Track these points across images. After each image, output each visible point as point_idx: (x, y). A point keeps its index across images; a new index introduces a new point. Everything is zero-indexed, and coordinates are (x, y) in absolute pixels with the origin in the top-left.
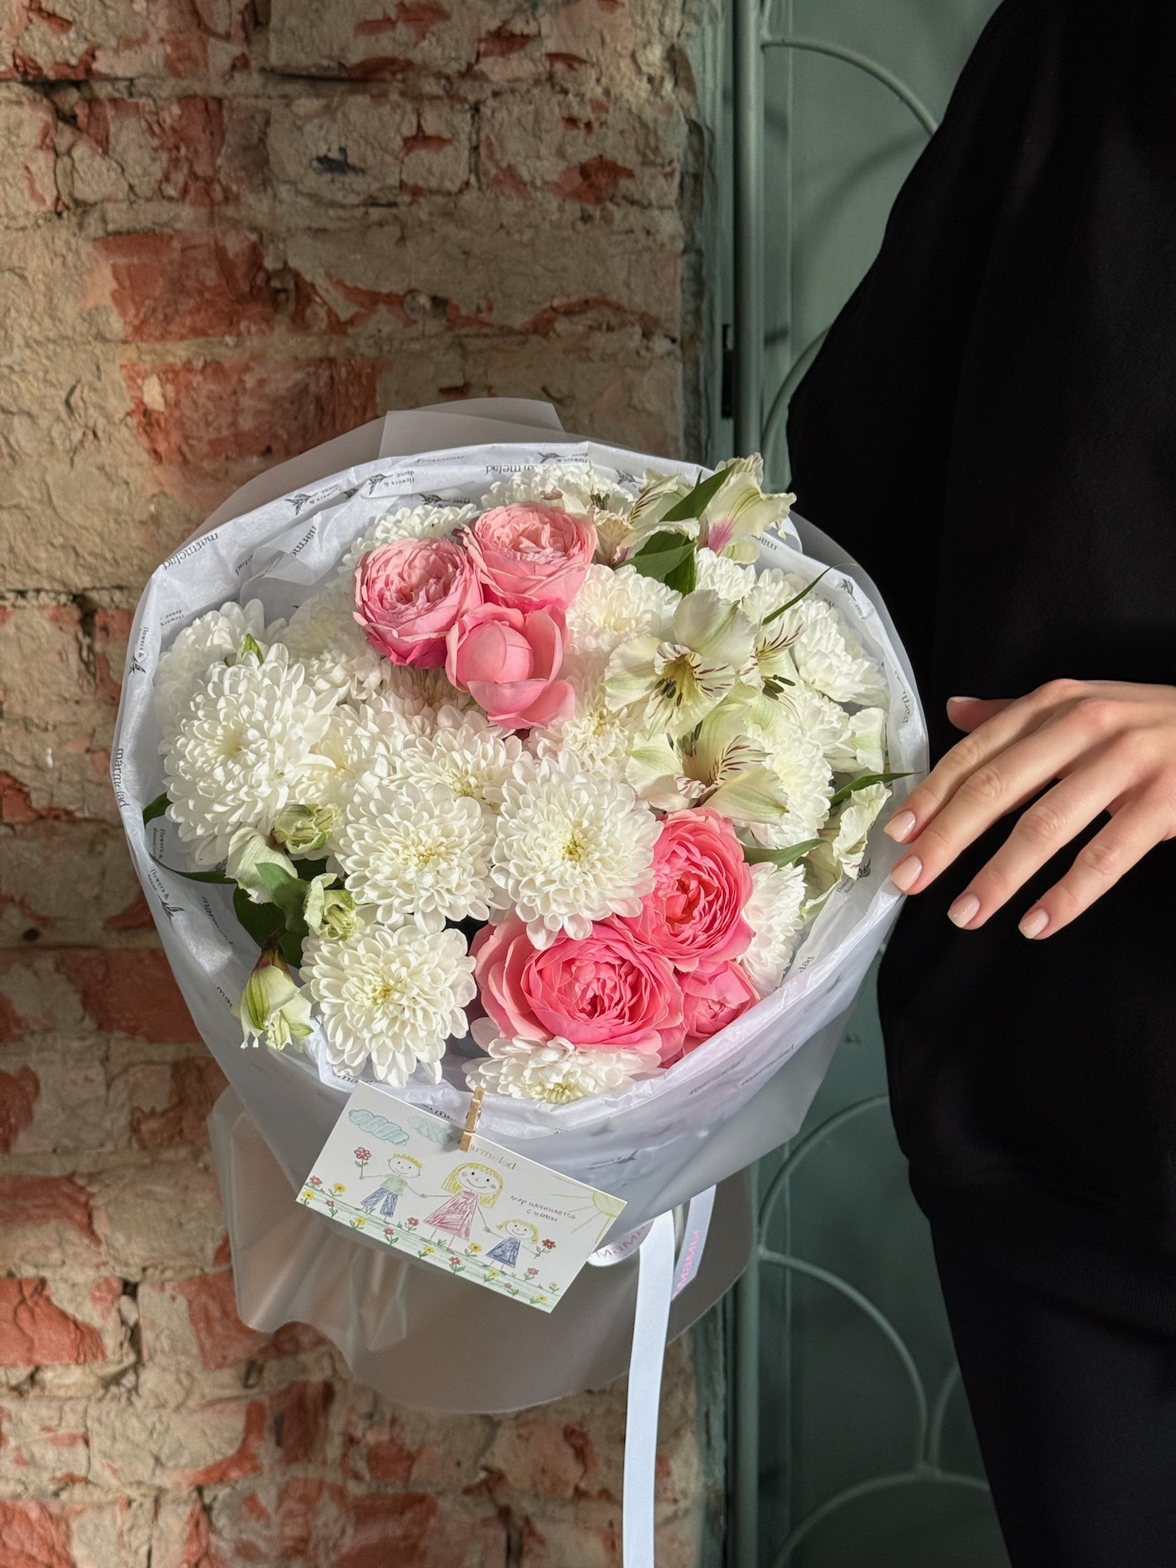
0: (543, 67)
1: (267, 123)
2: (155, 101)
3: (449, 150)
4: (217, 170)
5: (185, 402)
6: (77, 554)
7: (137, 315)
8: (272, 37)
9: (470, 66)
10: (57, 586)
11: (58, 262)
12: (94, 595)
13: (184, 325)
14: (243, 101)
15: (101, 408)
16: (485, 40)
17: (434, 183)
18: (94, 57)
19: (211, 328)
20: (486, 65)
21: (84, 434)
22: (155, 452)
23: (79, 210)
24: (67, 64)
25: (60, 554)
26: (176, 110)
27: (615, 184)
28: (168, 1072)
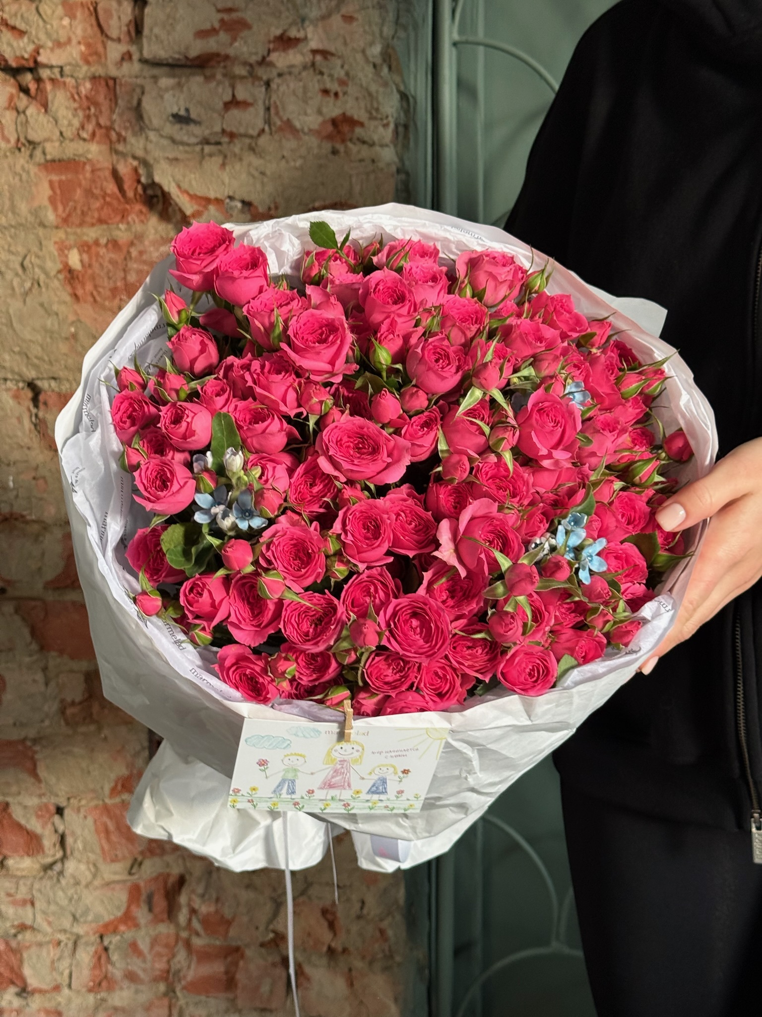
0: (309, 58)
1: (143, 93)
2: (76, 81)
3: (251, 109)
4: (113, 122)
5: (96, 265)
6: (28, 357)
7: (64, 210)
8: (145, 41)
9: (264, 58)
10: (16, 377)
11: (17, 178)
12: (39, 383)
13: (93, 217)
14: (129, 80)
15: (42, 269)
16: (274, 42)
17: (242, 130)
18: (38, 53)
19: (110, 219)
20: (274, 57)
21: (32, 284)
22: (76, 297)
23: (31, 147)
24: (23, 58)
25: (17, 357)
26: (88, 85)
27: (353, 131)
28: (82, 678)
